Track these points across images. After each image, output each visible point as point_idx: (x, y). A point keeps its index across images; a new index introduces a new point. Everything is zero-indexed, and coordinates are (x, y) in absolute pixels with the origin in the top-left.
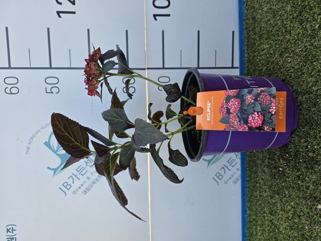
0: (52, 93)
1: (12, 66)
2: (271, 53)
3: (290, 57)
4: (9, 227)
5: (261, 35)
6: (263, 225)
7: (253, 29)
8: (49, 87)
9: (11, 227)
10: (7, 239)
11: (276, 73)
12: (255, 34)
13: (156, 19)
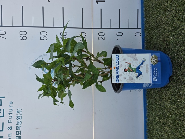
0: (44, 40)
1: (24, 26)
2: (158, 15)
3: (168, 14)
4: (18, 110)
5: (153, 7)
6: (156, 108)
7: (148, 5)
8: (42, 37)
9: (19, 110)
10: (17, 116)
11: (161, 24)
12: (149, 8)
13: (97, 3)
